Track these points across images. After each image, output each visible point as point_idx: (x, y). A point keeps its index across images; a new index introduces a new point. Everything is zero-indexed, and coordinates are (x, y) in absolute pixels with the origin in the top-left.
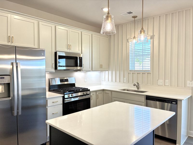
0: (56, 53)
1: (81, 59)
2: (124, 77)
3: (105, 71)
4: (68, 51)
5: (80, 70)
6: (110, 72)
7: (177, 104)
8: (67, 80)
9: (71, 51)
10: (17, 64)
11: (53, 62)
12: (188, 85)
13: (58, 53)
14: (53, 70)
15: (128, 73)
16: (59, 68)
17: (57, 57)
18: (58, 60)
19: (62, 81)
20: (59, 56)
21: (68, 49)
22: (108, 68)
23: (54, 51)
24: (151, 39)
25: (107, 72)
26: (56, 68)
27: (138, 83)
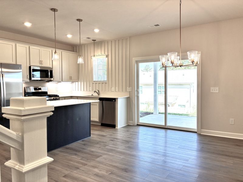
0: (30, 67)
1: (51, 72)
2: (90, 87)
3: (76, 82)
4: (41, 65)
5: (51, 81)
6: (79, 83)
7: (115, 101)
8: (40, 89)
9: (43, 66)
10: (2, 75)
11: (28, 74)
12: (128, 90)
13: (32, 67)
14: (28, 80)
15: (93, 83)
16: (33, 79)
17: (31, 70)
18: (32, 73)
19: (35, 89)
20: (33, 69)
21: (40, 64)
22: (77, 80)
23: (28, 66)
24: (106, 57)
25: (77, 83)
26: (30, 78)
27: (98, 91)
